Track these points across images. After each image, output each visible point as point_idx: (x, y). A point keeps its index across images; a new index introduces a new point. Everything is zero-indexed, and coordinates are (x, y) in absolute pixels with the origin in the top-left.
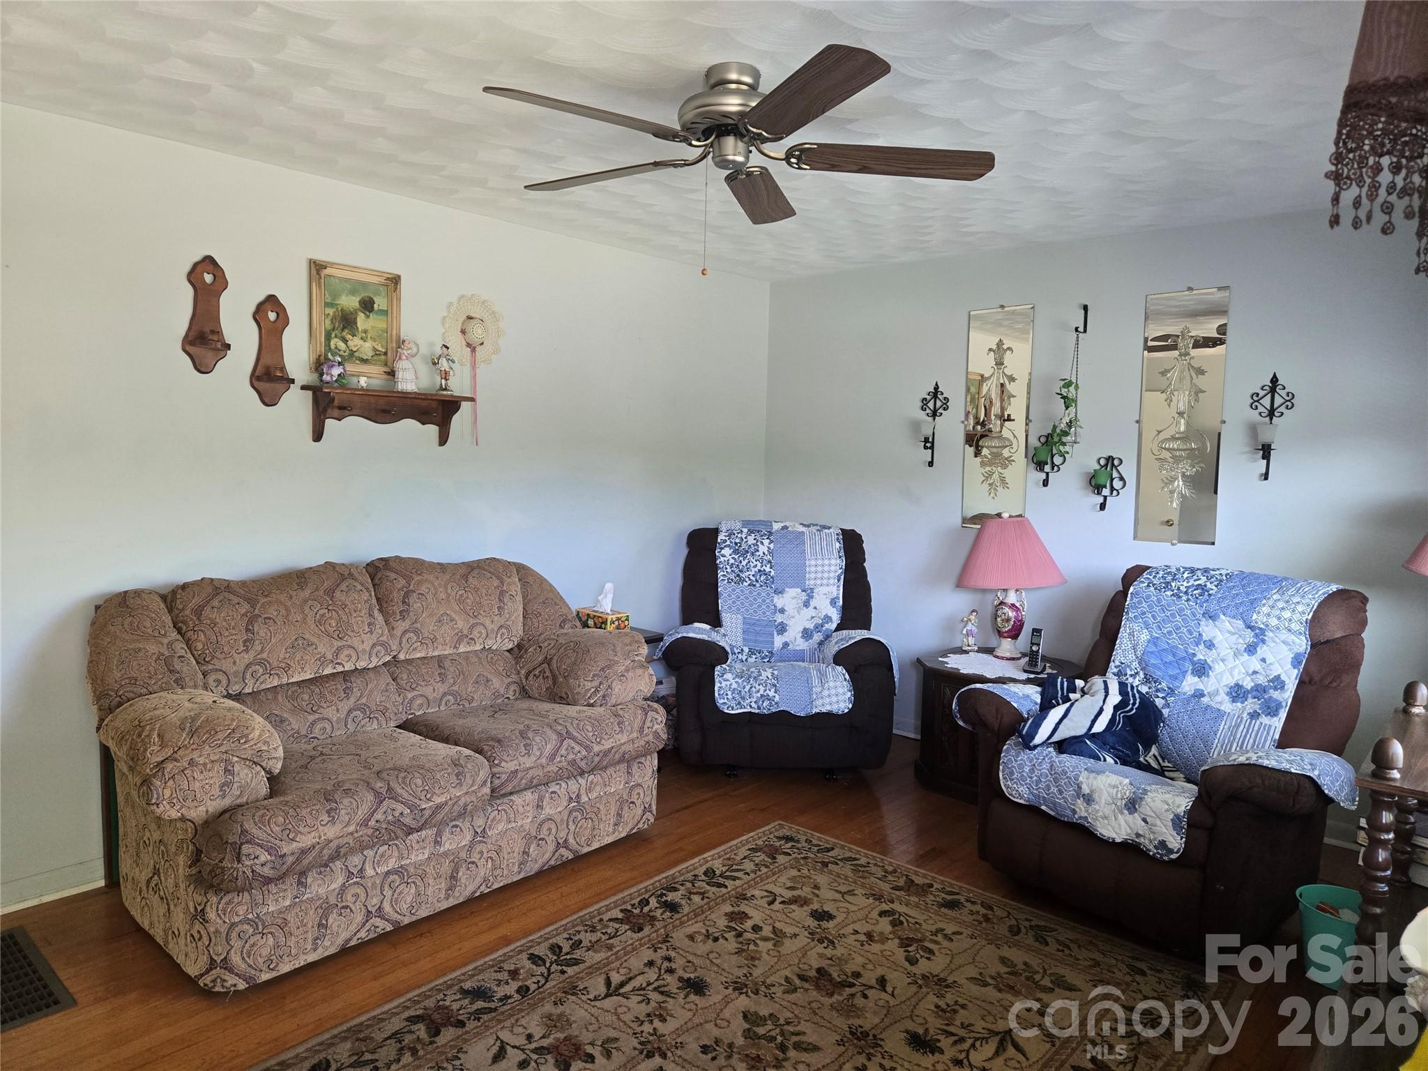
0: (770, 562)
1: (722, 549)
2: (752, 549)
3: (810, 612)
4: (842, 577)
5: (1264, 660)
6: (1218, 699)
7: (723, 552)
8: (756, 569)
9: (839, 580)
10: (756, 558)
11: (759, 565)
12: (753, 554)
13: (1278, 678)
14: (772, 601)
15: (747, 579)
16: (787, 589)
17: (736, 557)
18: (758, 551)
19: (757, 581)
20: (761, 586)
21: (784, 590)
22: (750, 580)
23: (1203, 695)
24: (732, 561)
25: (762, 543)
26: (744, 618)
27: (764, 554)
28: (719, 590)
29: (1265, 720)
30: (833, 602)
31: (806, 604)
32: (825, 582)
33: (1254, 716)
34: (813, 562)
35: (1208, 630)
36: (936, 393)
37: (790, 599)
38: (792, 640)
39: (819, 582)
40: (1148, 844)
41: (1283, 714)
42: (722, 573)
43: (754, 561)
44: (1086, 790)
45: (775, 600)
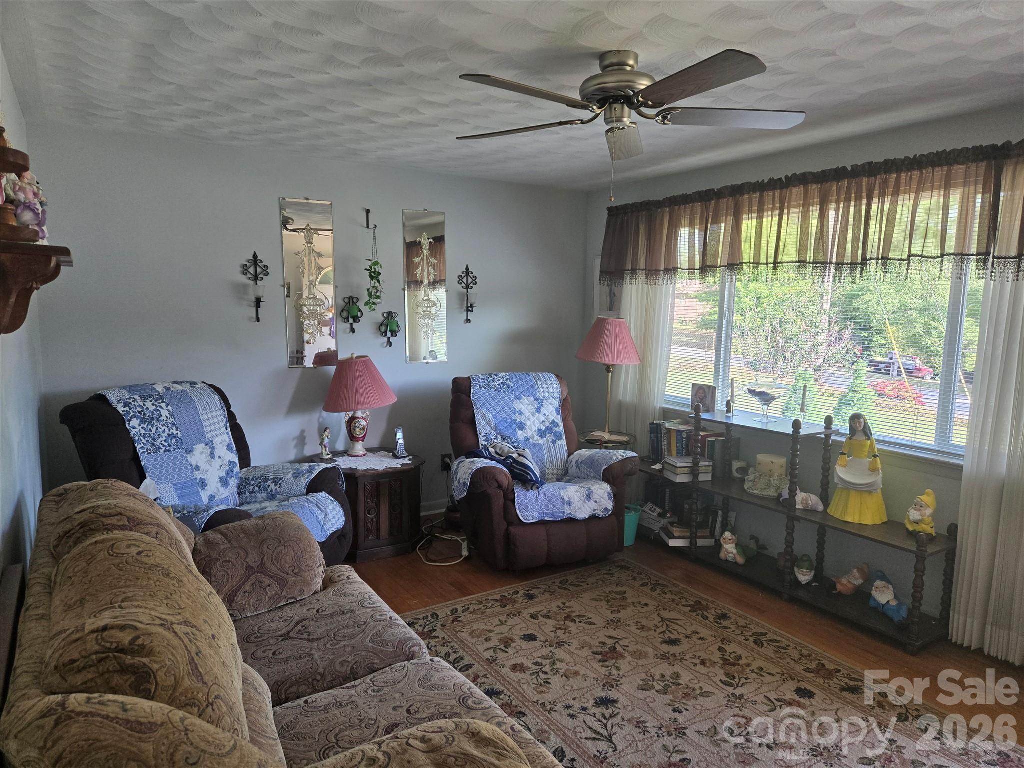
0: (174, 424)
1: (129, 421)
2: (156, 416)
3: (217, 462)
4: (228, 425)
5: (545, 415)
6: (536, 439)
7: (132, 424)
8: (166, 434)
9: (226, 428)
10: (162, 423)
11: (167, 429)
12: (158, 420)
13: (554, 421)
14: (187, 461)
15: (162, 446)
16: (195, 447)
17: (145, 426)
18: (161, 416)
19: (170, 446)
20: (175, 449)
21: (192, 448)
22: (164, 446)
23: (529, 440)
24: (143, 432)
25: (161, 407)
26: (174, 485)
27: (167, 417)
28: (143, 464)
29: (559, 442)
30: (229, 448)
31: (212, 456)
32: (218, 432)
33: (554, 442)
34: (205, 417)
35: (518, 405)
36: (255, 260)
37: (199, 455)
38: (216, 491)
39: (214, 434)
40: (600, 513)
41: (564, 438)
42: (140, 446)
43: (161, 426)
44: (566, 499)
45: (189, 458)
